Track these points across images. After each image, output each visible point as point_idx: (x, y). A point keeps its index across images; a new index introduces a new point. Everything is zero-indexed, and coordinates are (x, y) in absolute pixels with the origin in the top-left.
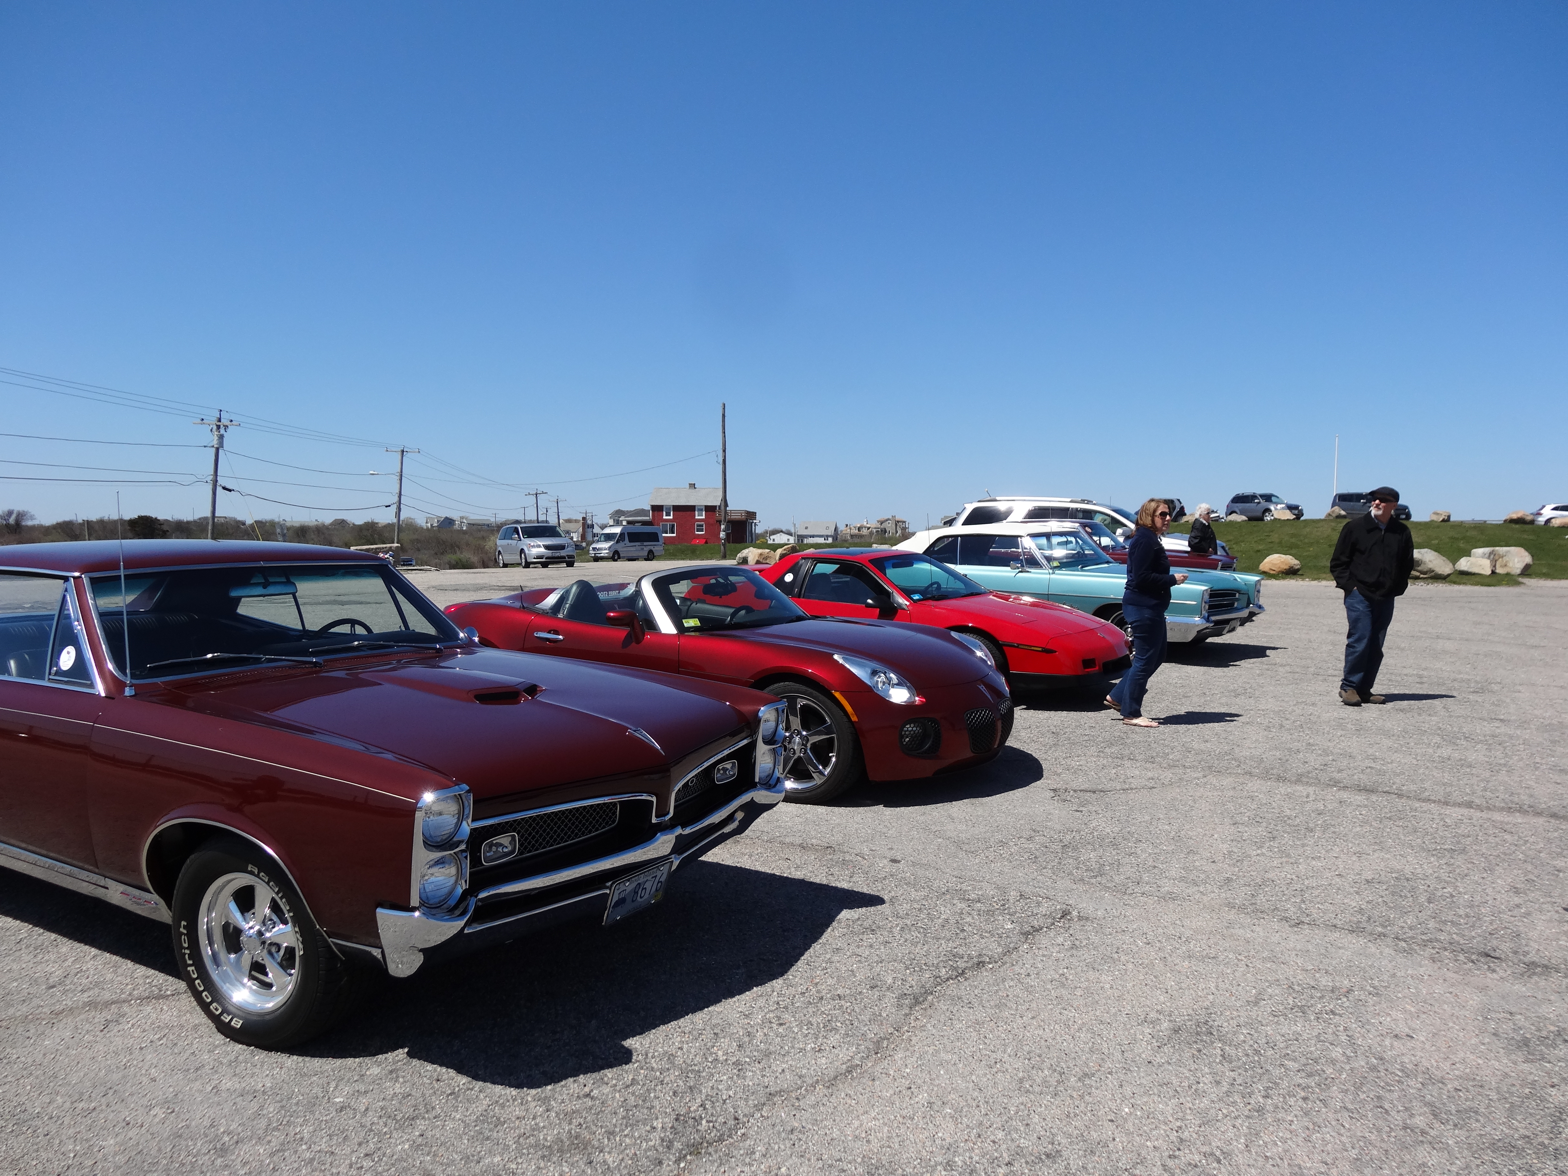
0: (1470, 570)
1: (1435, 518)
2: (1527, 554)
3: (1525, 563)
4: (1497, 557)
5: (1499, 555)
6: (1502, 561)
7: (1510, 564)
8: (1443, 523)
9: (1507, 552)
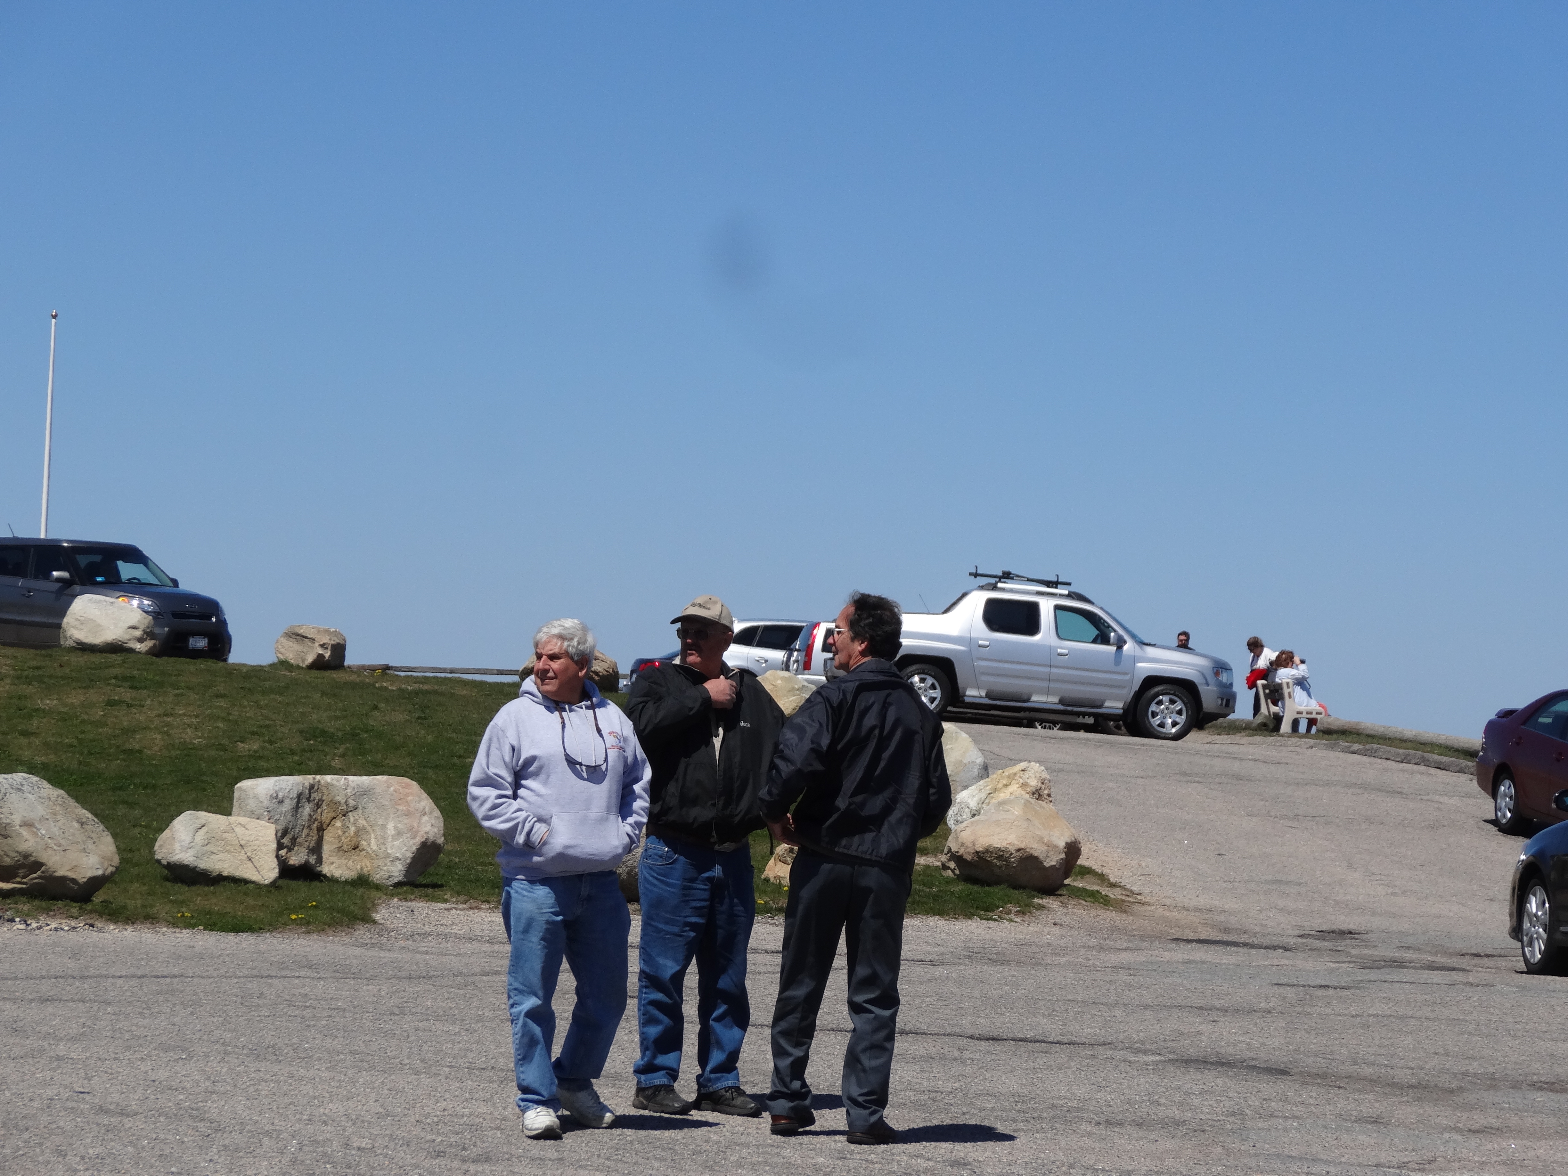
0: (203, 864)
1: (292, 652)
2: (426, 802)
3: (419, 840)
4: (326, 814)
5: (334, 804)
6: (345, 829)
7: (372, 844)
8: (315, 673)
9: (366, 792)
